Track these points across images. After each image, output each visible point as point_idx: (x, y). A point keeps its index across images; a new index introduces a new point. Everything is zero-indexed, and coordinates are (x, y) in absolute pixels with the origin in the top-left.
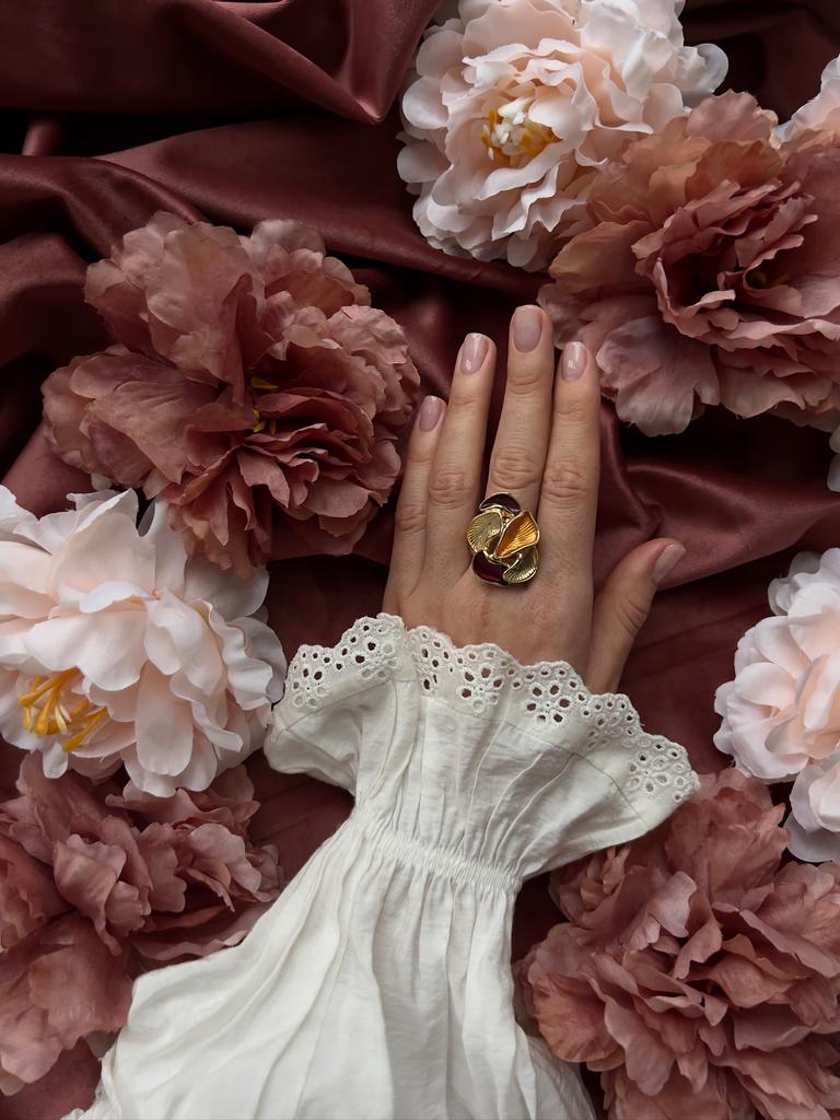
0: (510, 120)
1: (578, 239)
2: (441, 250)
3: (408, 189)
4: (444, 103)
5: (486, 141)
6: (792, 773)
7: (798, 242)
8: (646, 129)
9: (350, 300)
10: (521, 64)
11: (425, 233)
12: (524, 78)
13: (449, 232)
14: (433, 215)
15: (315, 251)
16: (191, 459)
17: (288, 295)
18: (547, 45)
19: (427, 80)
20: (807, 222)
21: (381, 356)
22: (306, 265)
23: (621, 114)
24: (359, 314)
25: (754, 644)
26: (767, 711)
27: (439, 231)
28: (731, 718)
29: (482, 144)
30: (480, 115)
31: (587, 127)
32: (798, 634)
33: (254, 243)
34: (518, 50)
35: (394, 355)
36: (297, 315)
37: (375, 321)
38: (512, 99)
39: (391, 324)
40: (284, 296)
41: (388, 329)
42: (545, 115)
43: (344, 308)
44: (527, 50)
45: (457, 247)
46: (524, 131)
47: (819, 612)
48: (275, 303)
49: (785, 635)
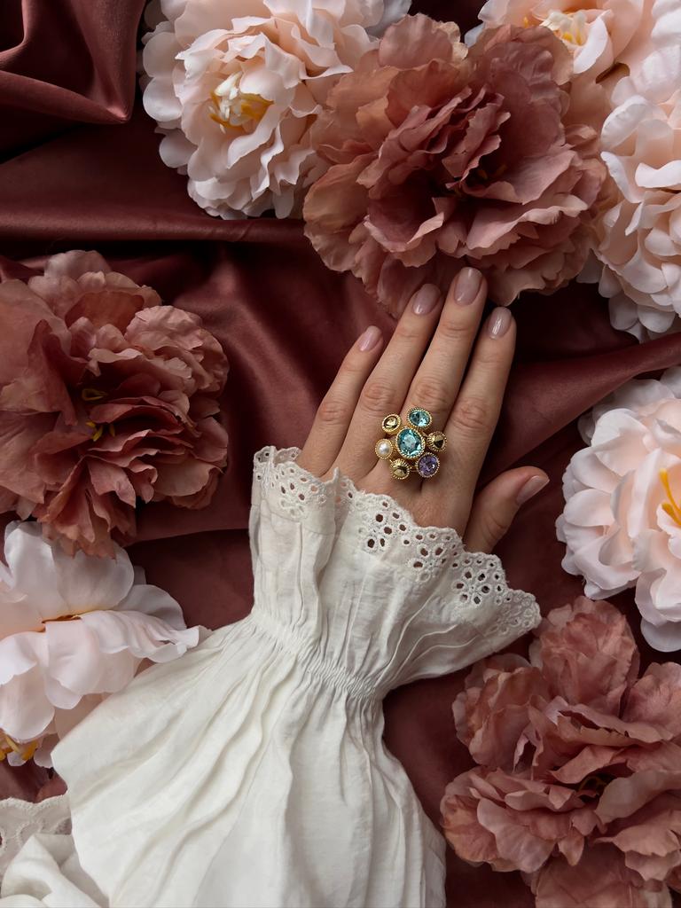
0: (227, 96)
1: (316, 186)
2: (219, 217)
3: (179, 172)
4: (177, 96)
5: (216, 119)
6: (632, 579)
7: (496, 144)
8: (347, 70)
9: (140, 304)
10: (224, 47)
11: (202, 205)
12: (229, 58)
13: (219, 200)
14: (203, 190)
15: (96, 272)
16: (46, 481)
17: (86, 320)
18: (240, 24)
19: (156, 79)
20: (503, 122)
21: (181, 345)
22: (93, 285)
23: (319, 63)
24: (150, 315)
25: (574, 477)
26: (600, 530)
27: (213, 202)
28: (571, 544)
29: (213, 122)
30: (206, 99)
31: (293, 84)
32: (605, 459)
33: (49, 278)
34: (218, 35)
35: (191, 341)
36: (98, 335)
37: (167, 317)
38: (225, 77)
39: (181, 315)
40: (82, 321)
41: (180, 320)
42: (254, 85)
43: (136, 314)
44: (227, 32)
45: (231, 211)
46: (242, 102)
47: (618, 435)
48: (78, 329)
49: (596, 463)
